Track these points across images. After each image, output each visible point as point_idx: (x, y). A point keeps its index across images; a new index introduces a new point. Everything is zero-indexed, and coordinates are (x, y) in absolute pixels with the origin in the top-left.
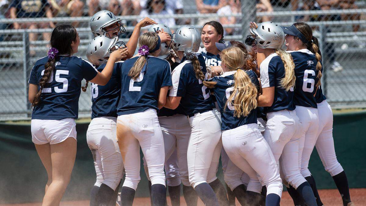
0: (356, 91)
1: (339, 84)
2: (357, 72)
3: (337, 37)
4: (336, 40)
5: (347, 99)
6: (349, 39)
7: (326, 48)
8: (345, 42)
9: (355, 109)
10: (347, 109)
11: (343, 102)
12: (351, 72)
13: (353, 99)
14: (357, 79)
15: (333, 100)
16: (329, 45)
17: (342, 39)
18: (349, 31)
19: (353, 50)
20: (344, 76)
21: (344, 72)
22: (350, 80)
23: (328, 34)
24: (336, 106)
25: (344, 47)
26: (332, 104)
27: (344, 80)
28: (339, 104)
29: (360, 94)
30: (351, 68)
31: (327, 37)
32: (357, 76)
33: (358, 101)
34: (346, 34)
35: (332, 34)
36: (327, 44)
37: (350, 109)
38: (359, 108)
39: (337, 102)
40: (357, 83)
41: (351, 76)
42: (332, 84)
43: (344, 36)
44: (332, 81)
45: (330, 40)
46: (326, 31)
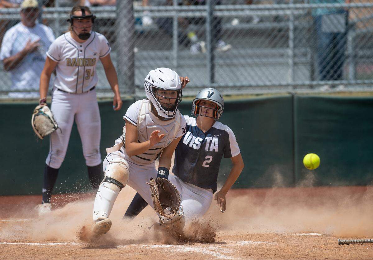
0: (249, 74)
1: (228, 65)
2: (250, 51)
3: (228, 10)
4: (226, 14)
5: (238, 84)
6: (241, 13)
7: (215, 22)
8: (237, 17)
9: (247, 95)
10: (238, 95)
11: (234, 87)
12: (243, 52)
13: (245, 83)
14: (249, 61)
15: (222, 84)
16: (218, 20)
17: (233, 13)
18: (241, 4)
19: (246, 26)
20: (235, 57)
21: (235, 52)
22: (242, 61)
23: (217, 7)
24: (225, 91)
25: (235, 22)
26: (221, 89)
27: (235, 61)
28: (229, 89)
29: (253, 79)
30: (243, 48)
31: (216, 10)
32: (251, 57)
33: (250, 86)
34: (238, 7)
35: (222, 7)
36: (215, 18)
37: (242, 95)
38: (252, 95)
39: (226, 87)
40: (250, 65)
41: (243, 57)
42: (221, 66)
43: (235, 10)
44: (221, 62)
45: (219, 14)
46: (214, 3)
